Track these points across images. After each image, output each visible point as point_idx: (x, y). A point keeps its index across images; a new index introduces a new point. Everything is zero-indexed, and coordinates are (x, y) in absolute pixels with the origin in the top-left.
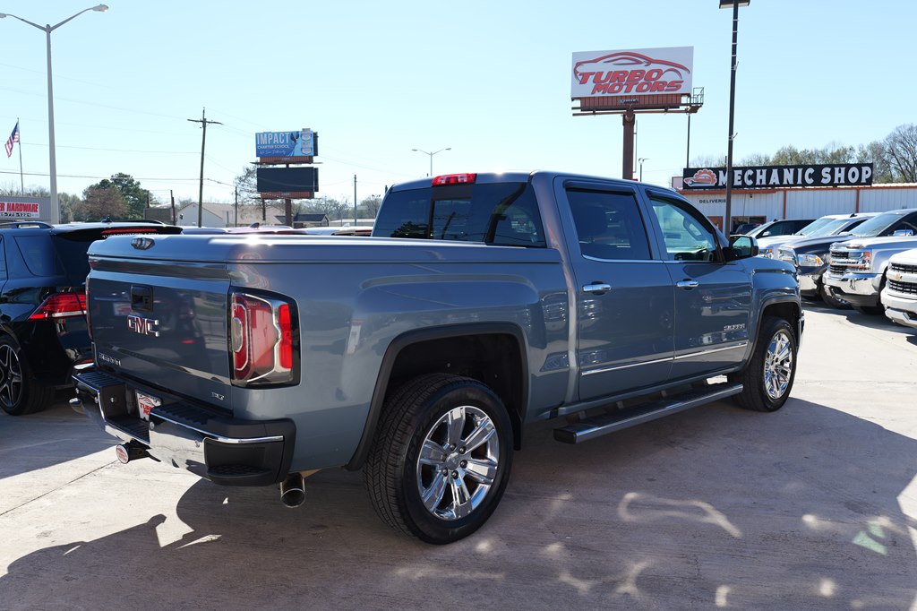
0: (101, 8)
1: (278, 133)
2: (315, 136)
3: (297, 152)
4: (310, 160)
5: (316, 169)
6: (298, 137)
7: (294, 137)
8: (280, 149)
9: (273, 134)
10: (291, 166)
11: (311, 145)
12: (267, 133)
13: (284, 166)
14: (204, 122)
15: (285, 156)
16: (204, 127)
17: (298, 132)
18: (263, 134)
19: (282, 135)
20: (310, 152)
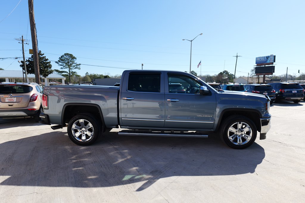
0: (201, 34)
1: (263, 57)
2: (275, 57)
3: (268, 62)
4: (272, 64)
5: (274, 66)
6: (269, 57)
7: (268, 57)
8: (263, 61)
9: (261, 57)
10: (266, 66)
11: (273, 59)
12: (259, 57)
13: (264, 66)
14: (237, 56)
15: (264, 63)
16: (237, 58)
17: (269, 56)
18: (258, 58)
19: (264, 57)
20: (273, 61)
